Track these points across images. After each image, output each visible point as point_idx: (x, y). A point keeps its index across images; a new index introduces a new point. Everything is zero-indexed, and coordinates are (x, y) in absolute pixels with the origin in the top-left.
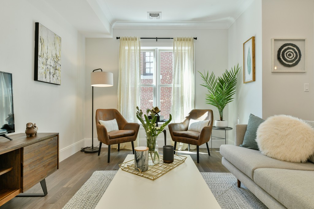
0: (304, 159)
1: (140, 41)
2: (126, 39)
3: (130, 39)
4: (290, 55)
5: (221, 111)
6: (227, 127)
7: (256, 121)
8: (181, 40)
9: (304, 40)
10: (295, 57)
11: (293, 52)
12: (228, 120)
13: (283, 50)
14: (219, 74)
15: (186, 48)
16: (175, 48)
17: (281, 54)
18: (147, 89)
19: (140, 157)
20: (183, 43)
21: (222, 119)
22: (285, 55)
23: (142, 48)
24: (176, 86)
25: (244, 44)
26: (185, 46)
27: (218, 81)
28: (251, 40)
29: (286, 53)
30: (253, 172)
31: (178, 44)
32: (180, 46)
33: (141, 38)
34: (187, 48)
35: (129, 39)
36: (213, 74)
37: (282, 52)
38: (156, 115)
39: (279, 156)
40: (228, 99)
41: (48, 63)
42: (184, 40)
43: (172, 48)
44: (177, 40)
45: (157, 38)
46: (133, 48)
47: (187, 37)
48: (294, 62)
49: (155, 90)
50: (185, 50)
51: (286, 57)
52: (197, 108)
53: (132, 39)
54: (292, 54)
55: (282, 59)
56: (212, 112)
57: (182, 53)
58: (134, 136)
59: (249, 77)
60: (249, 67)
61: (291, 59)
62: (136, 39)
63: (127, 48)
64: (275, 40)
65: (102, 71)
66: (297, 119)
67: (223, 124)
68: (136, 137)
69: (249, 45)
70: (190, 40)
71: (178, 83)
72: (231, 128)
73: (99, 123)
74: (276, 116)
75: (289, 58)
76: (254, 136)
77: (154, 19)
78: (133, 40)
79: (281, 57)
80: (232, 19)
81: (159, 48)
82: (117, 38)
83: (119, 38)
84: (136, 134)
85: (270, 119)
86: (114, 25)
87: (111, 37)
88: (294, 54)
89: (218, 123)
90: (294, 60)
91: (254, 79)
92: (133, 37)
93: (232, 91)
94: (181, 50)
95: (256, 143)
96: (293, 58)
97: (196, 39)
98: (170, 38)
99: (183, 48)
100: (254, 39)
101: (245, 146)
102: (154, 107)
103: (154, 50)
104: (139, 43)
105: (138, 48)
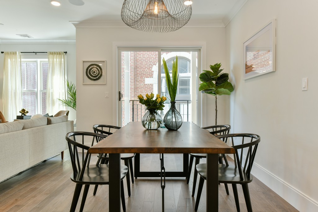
1: (20, 55)
3: (12, 53)
4: (94, 72)
8: (52, 53)
9: (104, 62)
10: (98, 73)
11: (97, 70)
13: (89, 69)
17: (88, 71)
22: (91, 72)
23: (22, 60)
26: (56, 59)
29: (91, 71)
33: (21, 52)
37: (89, 70)
43: (47, 60)
45: (34, 52)
47: (57, 51)
48: (97, 77)
50: (56, 61)
51: (92, 73)
54: (96, 71)
55: (89, 75)
61: (95, 75)
62: (16, 54)
63: (9, 60)
64: (83, 62)
70: (61, 54)
75: (94, 74)
78: (14, 54)
79: (88, 74)
81: (40, 60)
82: (2, 52)
83: (3, 52)
88: (98, 71)
92: (14, 51)
96: (97, 74)
97: (66, 52)
98: (44, 52)
104: (20, 57)
105: (19, 60)
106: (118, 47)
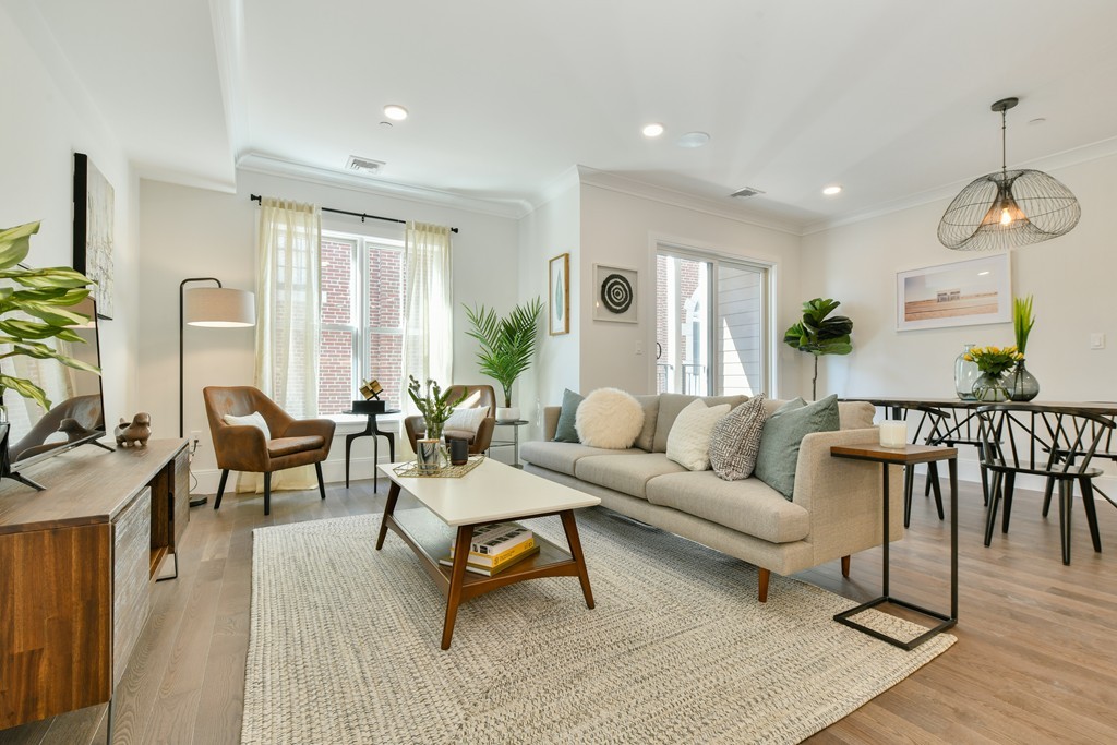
0: (630, 444)
1: (319, 216)
2: (282, 206)
3: (294, 206)
4: (618, 294)
5: (507, 391)
6: (518, 421)
7: (573, 400)
8: (422, 228)
9: (636, 272)
10: (624, 297)
11: (622, 289)
12: (517, 406)
13: (608, 284)
14: (504, 314)
15: (434, 250)
16: (410, 245)
17: (606, 290)
18: (335, 335)
19: (430, 452)
20: (429, 235)
21: (508, 405)
22: (612, 293)
23: (325, 233)
24: (411, 332)
25: (550, 261)
26: (433, 244)
27: (502, 328)
28: (563, 258)
29: (612, 289)
30: (575, 464)
31: (417, 237)
32: (422, 240)
33: (323, 209)
34: (436, 248)
35: (290, 206)
36: (492, 312)
37: (607, 287)
38: (374, 399)
39: (603, 444)
40: (523, 364)
41: (98, 261)
42: (430, 230)
43: (402, 243)
44: (416, 228)
45: (365, 215)
46: (301, 229)
47: (437, 224)
48: (623, 306)
49: (356, 341)
50: (432, 252)
51: (612, 296)
52: (459, 383)
53: (300, 208)
54: (620, 292)
55: (608, 300)
56: (491, 389)
57: (425, 260)
58: (322, 450)
59: (559, 325)
60: (559, 306)
61: (619, 300)
62: (310, 210)
63: (282, 227)
64: (599, 267)
65: (220, 286)
66: (623, 393)
67: (511, 414)
68: (327, 451)
69: (559, 266)
70: (444, 231)
71: (416, 327)
72: (525, 422)
73: (224, 421)
74: (600, 390)
75: (617, 298)
76: (573, 421)
77: (363, 171)
78: (302, 210)
79: (607, 297)
80: (528, 206)
81: (368, 239)
82: (253, 198)
83: (259, 198)
84: (326, 445)
85: (593, 394)
86: (241, 160)
87: (234, 191)
88: (624, 292)
89: (503, 413)
90: (623, 303)
91: (568, 331)
92: (301, 201)
93: (529, 346)
94: (425, 251)
95: (575, 431)
96: (622, 300)
97: (456, 231)
98: (397, 221)
99: (429, 247)
100: (567, 256)
101: (559, 440)
102: (369, 381)
103: (355, 241)
104: (319, 221)
105: (315, 231)
106: (658, 244)
